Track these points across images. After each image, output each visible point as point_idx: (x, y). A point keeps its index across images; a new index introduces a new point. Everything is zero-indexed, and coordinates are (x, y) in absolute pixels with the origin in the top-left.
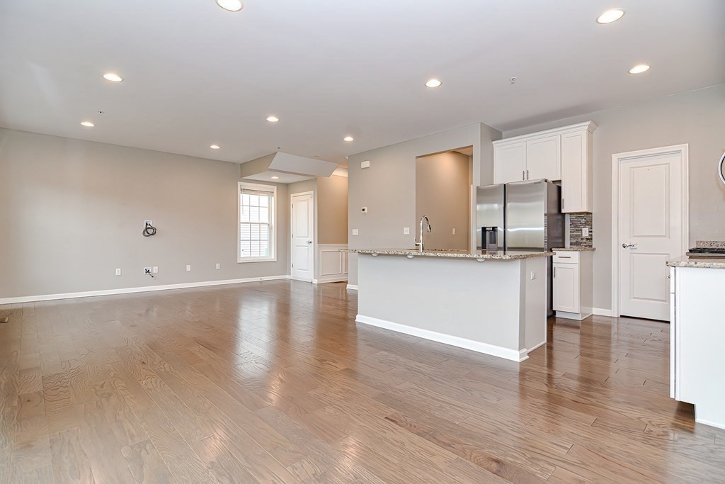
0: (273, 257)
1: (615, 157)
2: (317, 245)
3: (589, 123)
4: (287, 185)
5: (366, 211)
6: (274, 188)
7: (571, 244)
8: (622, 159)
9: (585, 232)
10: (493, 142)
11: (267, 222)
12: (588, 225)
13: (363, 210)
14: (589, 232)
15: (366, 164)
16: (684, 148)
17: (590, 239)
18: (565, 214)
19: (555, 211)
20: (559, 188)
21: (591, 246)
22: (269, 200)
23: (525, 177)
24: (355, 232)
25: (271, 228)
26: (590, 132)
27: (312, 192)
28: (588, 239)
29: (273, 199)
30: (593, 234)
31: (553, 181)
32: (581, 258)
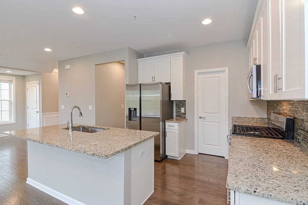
0: (13, 121)
1: (196, 72)
2: (41, 114)
3: (183, 53)
4: (24, 76)
5: (68, 95)
6: (14, 79)
7: (176, 116)
8: (199, 73)
9: (183, 110)
10: (138, 60)
11: (9, 99)
12: (184, 106)
13: (67, 94)
14: (185, 110)
15: (68, 67)
16: (227, 69)
17: (185, 114)
18: (173, 101)
19: (167, 99)
20: (170, 87)
21: (185, 118)
22: (10, 85)
23: (153, 80)
24: (63, 107)
25: (11, 103)
26: (184, 57)
27: (38, 82)
28: (184, 114)
29: (13, 86)
30: (186, 111)
31: (166, 83)
32: (179, 126)
